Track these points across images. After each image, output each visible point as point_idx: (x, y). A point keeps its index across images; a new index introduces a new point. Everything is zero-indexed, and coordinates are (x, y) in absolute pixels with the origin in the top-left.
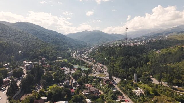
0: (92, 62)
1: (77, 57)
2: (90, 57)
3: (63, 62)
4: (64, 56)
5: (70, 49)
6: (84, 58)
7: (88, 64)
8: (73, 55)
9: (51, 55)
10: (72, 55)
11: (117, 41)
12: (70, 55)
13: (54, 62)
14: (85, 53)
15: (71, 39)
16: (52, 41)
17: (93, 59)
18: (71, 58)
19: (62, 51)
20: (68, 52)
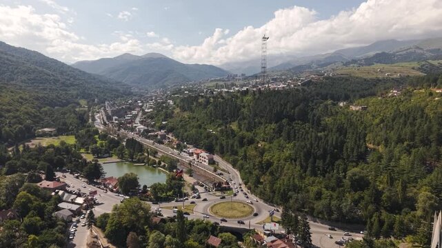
0: (168, 145)
1: (110, 125)
2: (152, 126)
3: (57, 150)
4: (65, 124)
5: (83, 102)
6: (133, 129)
7: (155, 153)
8: (94, 120)
9: (12, 121)
10: (90, 120)
11: (212, 81)
12: (86, 121)
13: (21, 148)
14: (134, 112)
15: (84, 73)
16: (24, 78)
17: (168, 132)
18: (88, 131)
19: (56, 107)
20: (77, 110)
